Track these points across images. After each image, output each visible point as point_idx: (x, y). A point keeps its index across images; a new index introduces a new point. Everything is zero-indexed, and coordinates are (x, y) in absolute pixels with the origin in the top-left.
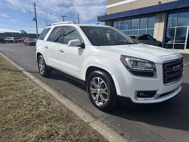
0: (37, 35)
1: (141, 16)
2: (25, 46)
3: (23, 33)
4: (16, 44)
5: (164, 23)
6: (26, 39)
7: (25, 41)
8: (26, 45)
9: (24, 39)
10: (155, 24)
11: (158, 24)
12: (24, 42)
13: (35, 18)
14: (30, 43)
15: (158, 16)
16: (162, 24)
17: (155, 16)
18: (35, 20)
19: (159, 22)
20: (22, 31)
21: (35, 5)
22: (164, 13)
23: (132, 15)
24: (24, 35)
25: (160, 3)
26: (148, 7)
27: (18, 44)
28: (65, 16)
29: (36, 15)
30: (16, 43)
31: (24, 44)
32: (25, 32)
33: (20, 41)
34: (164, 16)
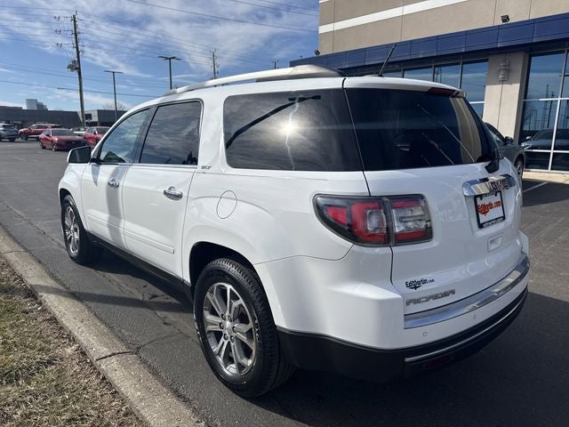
0: (80, 115)
1: (436, 61)
2: (42, 152)
3: (36, 108)
4: (10, 145)
5: (518, 85)
6: (46, 127)
7: (42, 136)
8: (44, 148)
9: (38, 127)
10: (487, 87)
11: (498, 87)
12: (38, 139)
13: (74, 62)
14: (58, 145)
15: (498, 62)
16: (514, 90)
17: (486, 60)
18: (76, 66)
19: (503, 81)
20: (29, 101)
21: (75, 21)
22: (518, 51)
23: (408, 58)
24: (39, 114)
25: (505, 19)
26: (467, 33)
27: (20, 145)
28: (173, 58)
29: (78, 52)
30: (12, 140)
31: (38, 145)
32: (40, 106)
33: (26, 136)
34: (518, 63)
